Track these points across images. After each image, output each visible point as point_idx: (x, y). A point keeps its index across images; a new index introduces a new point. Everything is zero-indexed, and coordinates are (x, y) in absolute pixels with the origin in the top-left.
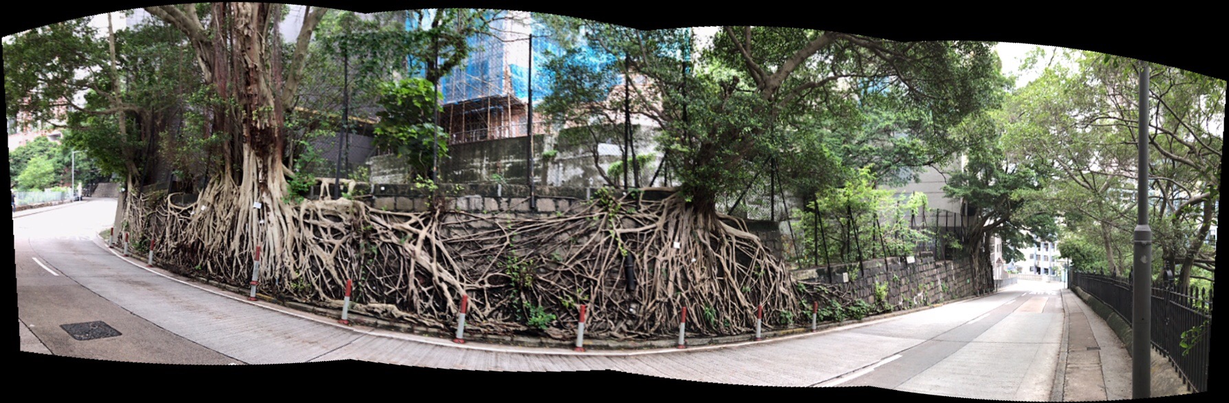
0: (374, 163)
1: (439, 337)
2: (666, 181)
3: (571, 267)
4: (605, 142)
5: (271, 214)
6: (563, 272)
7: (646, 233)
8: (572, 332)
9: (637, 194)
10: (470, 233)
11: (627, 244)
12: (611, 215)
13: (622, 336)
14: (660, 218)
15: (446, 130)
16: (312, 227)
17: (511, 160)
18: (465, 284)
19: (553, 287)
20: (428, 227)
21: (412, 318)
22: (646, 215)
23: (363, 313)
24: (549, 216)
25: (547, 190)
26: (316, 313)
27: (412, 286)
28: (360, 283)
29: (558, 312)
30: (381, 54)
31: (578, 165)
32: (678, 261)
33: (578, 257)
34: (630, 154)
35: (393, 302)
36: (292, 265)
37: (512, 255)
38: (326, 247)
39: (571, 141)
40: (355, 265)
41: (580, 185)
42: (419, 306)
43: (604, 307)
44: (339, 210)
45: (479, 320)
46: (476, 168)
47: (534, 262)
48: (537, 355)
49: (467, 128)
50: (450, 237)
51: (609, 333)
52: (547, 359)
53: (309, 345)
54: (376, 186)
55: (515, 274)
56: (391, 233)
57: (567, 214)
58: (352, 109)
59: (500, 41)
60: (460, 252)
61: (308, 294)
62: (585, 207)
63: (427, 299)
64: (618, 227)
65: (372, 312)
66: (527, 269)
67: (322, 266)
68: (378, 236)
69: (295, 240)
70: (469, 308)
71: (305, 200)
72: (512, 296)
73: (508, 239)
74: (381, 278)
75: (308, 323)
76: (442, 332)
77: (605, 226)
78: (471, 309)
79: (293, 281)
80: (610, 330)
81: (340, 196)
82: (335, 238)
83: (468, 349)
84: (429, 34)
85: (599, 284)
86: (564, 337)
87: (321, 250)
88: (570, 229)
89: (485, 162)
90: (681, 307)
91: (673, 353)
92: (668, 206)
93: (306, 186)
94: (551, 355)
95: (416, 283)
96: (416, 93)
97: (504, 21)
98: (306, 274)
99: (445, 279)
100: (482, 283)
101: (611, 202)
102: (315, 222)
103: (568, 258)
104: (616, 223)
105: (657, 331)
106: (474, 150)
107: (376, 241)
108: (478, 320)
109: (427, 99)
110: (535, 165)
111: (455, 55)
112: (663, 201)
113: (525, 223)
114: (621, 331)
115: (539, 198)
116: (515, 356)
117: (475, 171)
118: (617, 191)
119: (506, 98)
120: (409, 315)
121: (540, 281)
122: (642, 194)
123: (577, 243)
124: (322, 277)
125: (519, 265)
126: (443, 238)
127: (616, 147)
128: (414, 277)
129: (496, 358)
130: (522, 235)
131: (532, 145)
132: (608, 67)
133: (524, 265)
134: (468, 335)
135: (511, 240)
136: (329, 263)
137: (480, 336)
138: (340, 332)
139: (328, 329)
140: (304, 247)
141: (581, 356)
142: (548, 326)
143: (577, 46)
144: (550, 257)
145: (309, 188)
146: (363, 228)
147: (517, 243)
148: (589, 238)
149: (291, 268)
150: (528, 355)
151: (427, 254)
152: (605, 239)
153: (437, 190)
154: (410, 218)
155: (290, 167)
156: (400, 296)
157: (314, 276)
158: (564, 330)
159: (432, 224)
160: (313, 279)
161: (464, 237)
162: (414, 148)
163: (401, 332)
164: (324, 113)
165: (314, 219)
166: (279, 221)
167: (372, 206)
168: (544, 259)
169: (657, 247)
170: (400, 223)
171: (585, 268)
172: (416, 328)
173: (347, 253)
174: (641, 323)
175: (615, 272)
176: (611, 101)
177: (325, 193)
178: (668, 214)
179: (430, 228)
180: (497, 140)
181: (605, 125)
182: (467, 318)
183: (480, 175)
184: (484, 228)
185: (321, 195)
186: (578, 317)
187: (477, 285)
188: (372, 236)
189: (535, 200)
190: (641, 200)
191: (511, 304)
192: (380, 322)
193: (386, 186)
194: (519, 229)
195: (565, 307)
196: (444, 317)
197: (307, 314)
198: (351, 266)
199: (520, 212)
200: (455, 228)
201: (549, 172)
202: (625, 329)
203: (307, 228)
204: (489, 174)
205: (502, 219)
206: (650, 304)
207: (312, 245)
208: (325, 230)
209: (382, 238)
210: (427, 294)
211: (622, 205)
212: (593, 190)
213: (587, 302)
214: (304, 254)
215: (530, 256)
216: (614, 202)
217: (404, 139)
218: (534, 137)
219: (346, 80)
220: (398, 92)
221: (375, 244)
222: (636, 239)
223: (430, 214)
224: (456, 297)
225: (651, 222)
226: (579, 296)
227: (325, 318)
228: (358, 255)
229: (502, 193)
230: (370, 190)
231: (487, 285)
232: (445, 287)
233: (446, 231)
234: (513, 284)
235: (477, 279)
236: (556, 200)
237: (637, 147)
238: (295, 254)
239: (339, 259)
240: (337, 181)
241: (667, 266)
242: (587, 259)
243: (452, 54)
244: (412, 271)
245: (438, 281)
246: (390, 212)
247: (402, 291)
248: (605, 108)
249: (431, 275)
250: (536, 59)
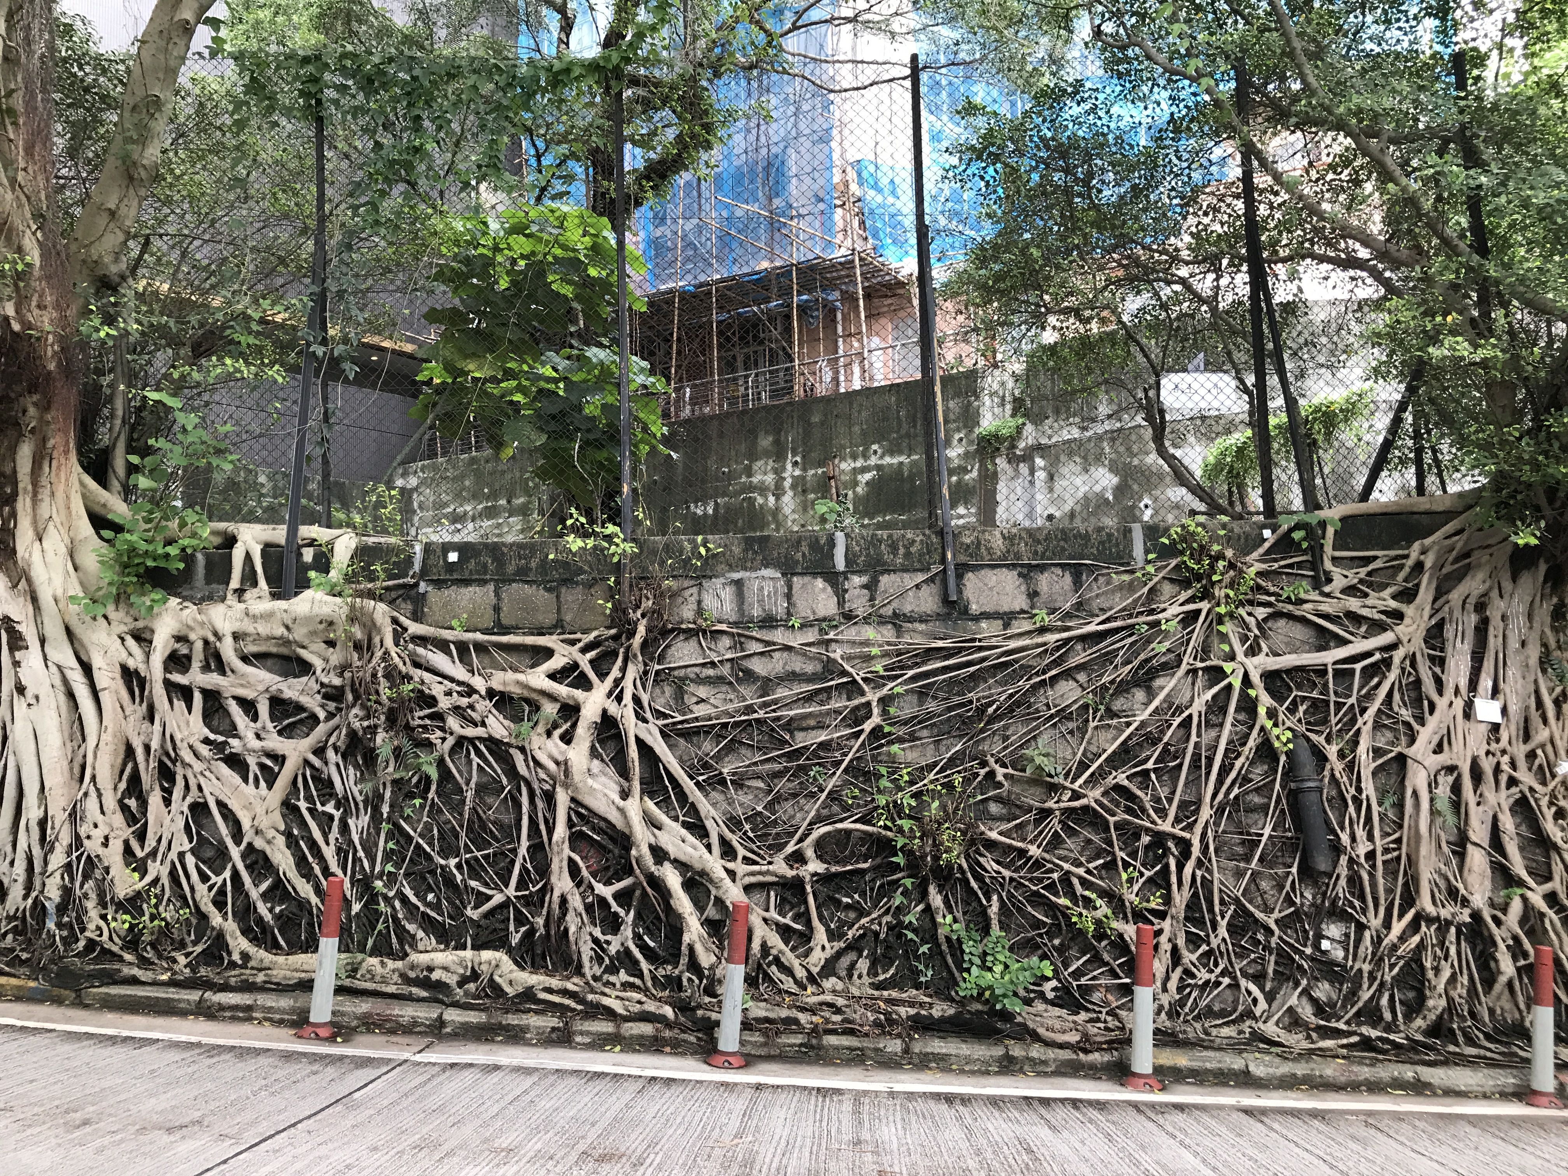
0: (423, 482)
1: (659, 1051)
2: (1421, 477)
3: (1097, 793)
4: (1185, 370)
5: (31, 658)
6: (1068, 812)
7: (1358, 667)
8: (1112, 1023)
9: (1315, 532)
10: (750, 695)
11: (1292, 710)
12: (1222, 610)
13: (1297, 1041)
14: (1409, 611)
15: (659, 368)
16: (198, 697)
17: (873, 461)
18: (741, 868)
19: (1038, 864)
20: (610, 680)
21: (565, 992)
22: (1354, 604)
23: (391, 989)
24: (1006, 626)
25: (998, 543)
26: (209, 1012)
27: (562, 883)
28: (379, 884)
29: (1061, 950)
30: (442, 124)
31: (1099, 459)
32: (1497, 770)
33: (1119, 758)
34: (1277, 402)
35: (499, 942)
36: (117, 846)
37: (892, 759)
38: (254, 768)
39: (1068, 381)
40: (359, 824)
41: (1110, 522)
42: (587, 950)
43: (1223, 932)
44: (299, 634)
45: (794, 989)
46: (762, 489)
47: (967, 781)
48: (995, 1102)
49: (729, 365)
50: (688, 710)
51: (1247, 1026)
52: (1030, 1116)
53: (167, 1139)
54: (428, 548)
55: (906, 824)
56: (483, 706)
57: (1068, 615)
58: (341, 294)
59: (823, 90)
60: (718, 757)
61: (182, 945)
62: (1131, 587)
63: (613, 925)
64: (1253, 651)
65: (425, 983)
66: (943, 807)
67: (237, 835)
68: (439, 717)
69: (130, 751)
70: (756, 946)
71: (174, 601)
72: (898, 900)
73: (876, 711)
74: (453, 862)
75: (174, 1055)
76: (667, 1034)
77: (1205, 651)
78: (765, 948)
79: (120, 906)
80: (1249, 1014)
81: (304, 584)
82: (285, 732)
83: (759, 1087)
84: (593, 67)
85: (1196, 850)
86: (1086, 1036)
87: (237, 779)
88: (1081, 667)
89: (791, 472)
90: (1527, 945)
91: (1514, 1122)
92: (1439, 566)
93: (173, 551)
94: (1045, 1102)
95: (574, 870)
96: (558, 252)
97: (830, 29)
98: (173, 874)
99: (673, 851)
100: (798, 858)
101: (1221, 564)
102: (213, 680)
103: (1083, 766)
104: (1244, 639)
105: (1438, 1029)
106: (753, 434)
107: (435, 736)
108: (789, 984)
109: (593, 272)
110: (951, 472)
111: (679, 137)
112: (1417, 546)
113: (930, 653)
114: (1294, 1022)
115: (975, 568)
116: (920, 1105)
117: (760, 500)
118: (1237, 527)
119: (848, 265)
120: (555, 983)
121: (991, 845)
122: (1330, 531)
123: (1111, 714)
124: (236, 875)
125: (916, 795)
126: (660, 715)
127: (1226, 382)
128: (567, 852)
129: (857, 1112)
130: (922, 694)
131: (940, 408)
132: (1176, 126)
133: (934, 794)
134: (757, 1038)
135: (884, 713)
136: (264, 823)
137: (798, 1039)
138: (302, 1069)
139: (251, 1064)
140: (166, 774)
141: (1152, 1106)
142: (1028, 1002)
143: (1070, 75)
144: (1019, 763)
145: (188, 558)
146: (385, 691)
147: (905, 723)
148: (1151, 694)
149: (113, 856)
150: (965, 1100)
151: (611, 771)
152: (1209, 695)
153: (634, 556)
154: (549, 653)
155: (116, 485)
156: (520, 921)
157: (204, 878)
158: (1083, 1016)
159: (623, 670)
160: (201, 889)
161: (730, 707)
162: (553, 426)
163: (528, 1043)
164: (242, 304)
165: (206, 668)
166: (65, 681)
167: (417, 617)
168: (1000, 771)
169: (1406, 714)
170: (516, 670)
171: (1146, 798)
172: (579, 1025)
173: (330, 783)
174: (1365, 995)
175: (1251, 810)
176: (1195, 236)
177: (250, 578)
178: (1440, 593)
179: (617, 682)
180: (826, 400)
181: (1181, 316)
182: (751, 981)
183: (776, 511)
184: (793, 677)
185: (235, 583)
186: (1131, 967)
187: (780, 867)
188: (418, 717)
189: (960, 577)
190: (1329, 550)
191: (896, 929)
192: (453, 1016)
193: (464, 549)
194: (911, 673)
195: (1082, 933)
196: (675, 983)
197: (174, 1022)
198: (345, 828)
199: (910, 619)
200: (700, 681)
201: (1002, 488)
202: (1307, 1012)
203: (180, 705)
204: (805, 507)
205: (853, 643)
206: (1398, 927)
207: (198, 766)
208: (249, 706)
209: (453, 722)
210: (615, 907)
211: (1259, 574)
212: (1152, 532)
213: (1162, 915)
214: (167, 802)
215: (952, 762)
216: (1232, 566)
217: (518, 397)
218: (947, 380)
219: (321, 197)
220: (496, 249)
221: (429, 745)
222: (1325, 690)
223: (616, 638)
224: (711, 912)
225: (1377, 627)
226: (1131, 897)
227: (246, 1028)
228: (368, 787)
229: (849, 561)
230: (409, 560)
231: (815, 866)
232: (673, 879)
233: (668, 690)
234: (900, 859)
235: (780, 847)
236: (1028, 572)
237: (1302, 375)
238: (132, 803)
239: (303, 805)
240: (292, 532)
241: (1456, 788)
242: (1150, 765)
243: (671, 134)
244: (561, 831)
245: (649, 860)
246: (479, 636)
247: (527, 901)
248: (1175, 259)
249: (625, 841)
250: (936, 138)
